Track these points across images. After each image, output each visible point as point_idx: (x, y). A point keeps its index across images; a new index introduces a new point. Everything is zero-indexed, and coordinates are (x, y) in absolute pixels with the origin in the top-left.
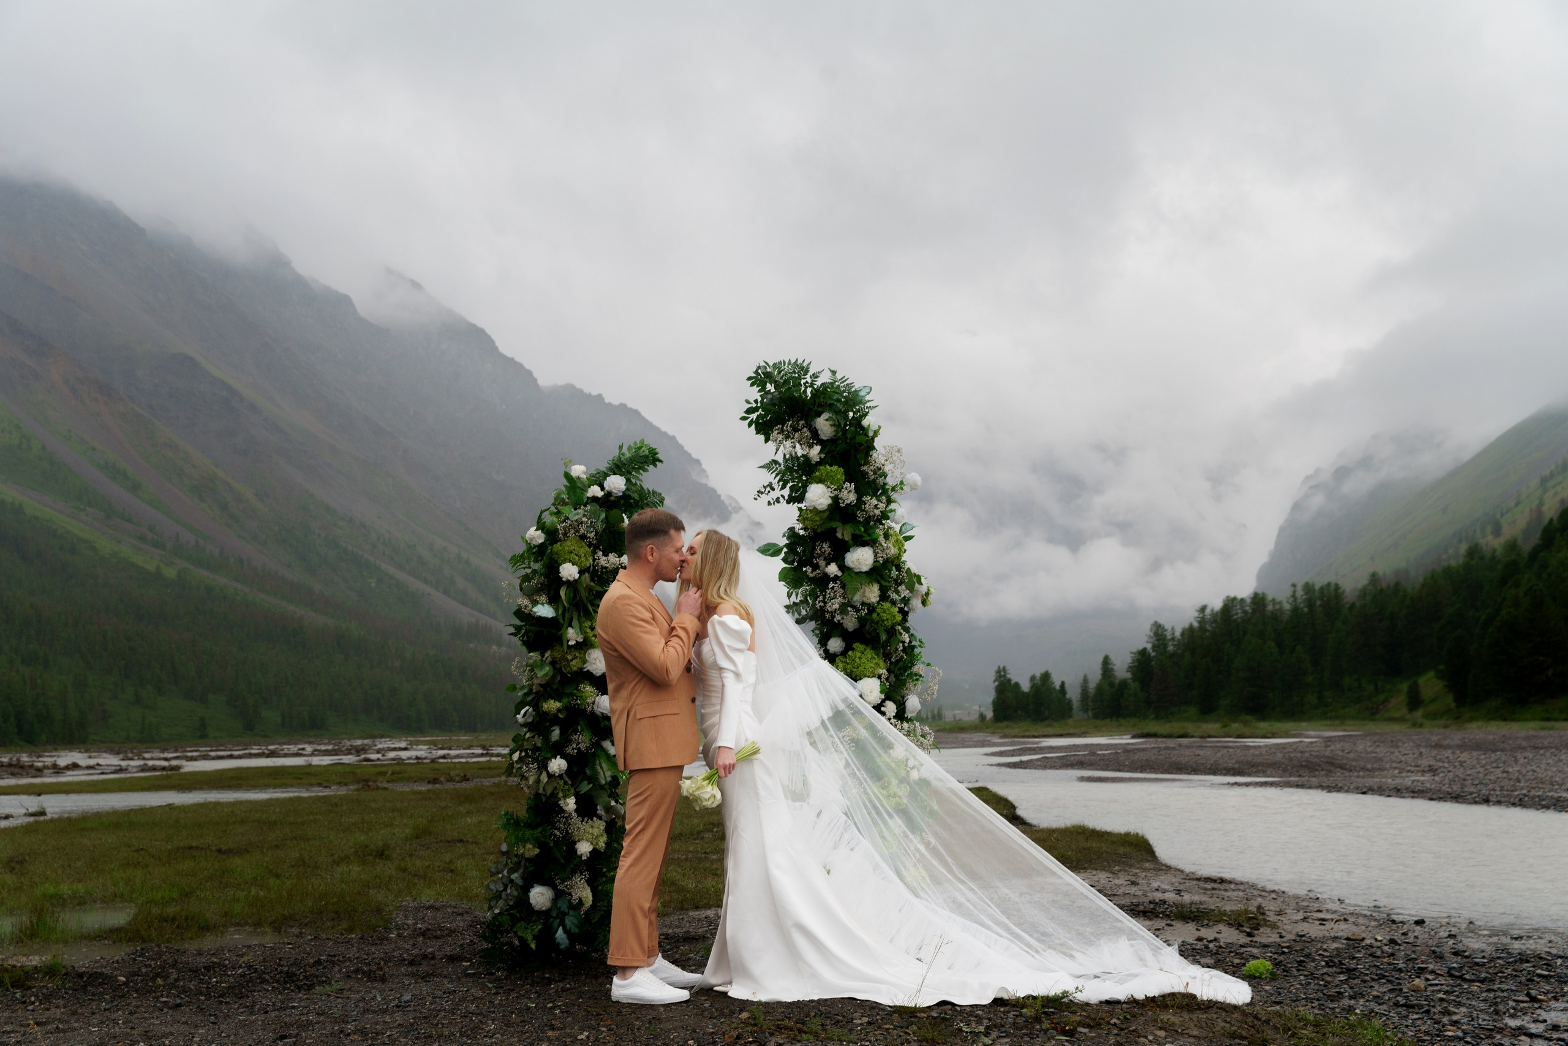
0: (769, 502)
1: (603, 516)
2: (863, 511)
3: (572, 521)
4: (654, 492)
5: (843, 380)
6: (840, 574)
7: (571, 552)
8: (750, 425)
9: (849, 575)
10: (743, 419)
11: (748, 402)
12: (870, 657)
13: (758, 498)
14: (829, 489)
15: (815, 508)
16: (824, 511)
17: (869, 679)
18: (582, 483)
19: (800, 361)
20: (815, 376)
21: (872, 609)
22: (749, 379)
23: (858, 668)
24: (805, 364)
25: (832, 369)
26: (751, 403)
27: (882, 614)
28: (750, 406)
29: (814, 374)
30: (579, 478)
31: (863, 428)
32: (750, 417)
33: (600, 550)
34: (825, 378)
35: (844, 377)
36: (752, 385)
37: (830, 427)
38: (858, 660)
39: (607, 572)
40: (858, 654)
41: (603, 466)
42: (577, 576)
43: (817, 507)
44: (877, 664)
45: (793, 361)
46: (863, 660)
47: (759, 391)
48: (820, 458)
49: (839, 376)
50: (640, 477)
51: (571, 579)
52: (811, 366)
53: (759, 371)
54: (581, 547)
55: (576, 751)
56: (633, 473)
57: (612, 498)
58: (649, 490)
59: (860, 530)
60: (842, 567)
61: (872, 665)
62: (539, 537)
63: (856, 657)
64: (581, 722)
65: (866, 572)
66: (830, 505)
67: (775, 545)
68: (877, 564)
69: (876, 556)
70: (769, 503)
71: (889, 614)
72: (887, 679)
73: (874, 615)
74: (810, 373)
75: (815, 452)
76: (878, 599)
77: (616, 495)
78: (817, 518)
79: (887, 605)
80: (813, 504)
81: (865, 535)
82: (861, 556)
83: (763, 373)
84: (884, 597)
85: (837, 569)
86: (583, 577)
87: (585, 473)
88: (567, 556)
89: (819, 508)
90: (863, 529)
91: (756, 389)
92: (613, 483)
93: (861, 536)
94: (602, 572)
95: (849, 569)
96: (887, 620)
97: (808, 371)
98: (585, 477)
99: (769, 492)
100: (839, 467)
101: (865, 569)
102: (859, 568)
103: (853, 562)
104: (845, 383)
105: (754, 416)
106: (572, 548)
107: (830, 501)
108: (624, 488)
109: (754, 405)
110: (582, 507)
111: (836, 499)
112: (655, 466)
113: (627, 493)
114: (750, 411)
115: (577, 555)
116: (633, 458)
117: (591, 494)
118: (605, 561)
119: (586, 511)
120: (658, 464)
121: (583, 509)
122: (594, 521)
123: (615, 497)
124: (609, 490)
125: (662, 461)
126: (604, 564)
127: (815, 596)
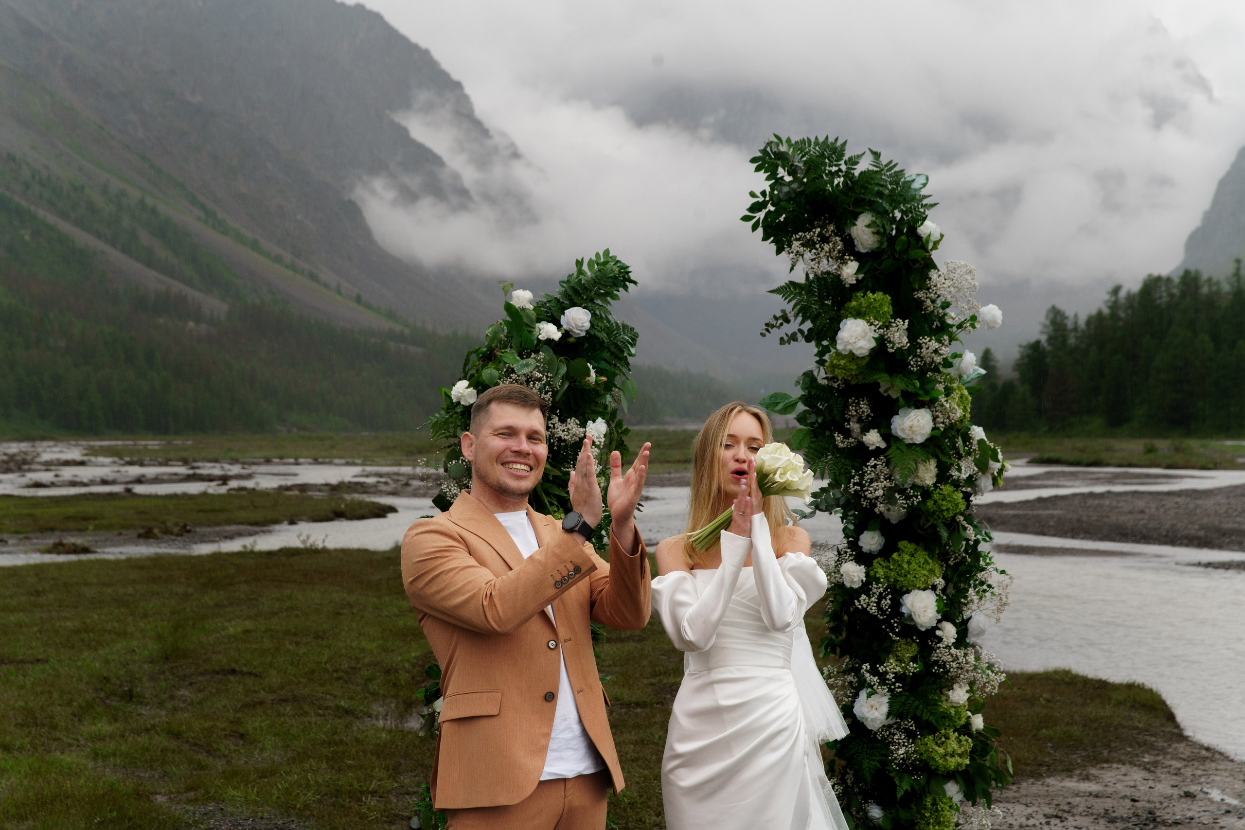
0: (782, 339)
1: (563, 370)
2: (919, 356)
3: (519, 376)
4: (625, 326)
5: (890, 166)
6: (883, 445)
8: (755, 228)
9: (898, 448)
10: (746, 219)
11: (753, 195)
12: (922, 561)
13: (767, 333)
14: (873, 327)
15: (851, 353)
16: (863, 358)
17: (921, 592)
18: (528, 316)
19: (831, 140)
20: (853, 162)
21: (926, 493)
22: (753, 160)
23: (906, 576)
24: (839, 143)
25: (874, 150)
26: (758, 197)
27: (940, 502)
28: (755, 200)
29: (850, 159)
30: (523, 309)
31: (919, 238)
32: (755, 217)
33: (556, 414)
34: (864, 165)
35: (891, 162)
36: (758, 169)
37: (871, 235)
38: (905, 566)
39: (566, 446)
40: (907, 557)
41: (556, 291)
43: (854, 351)
44: (932, 571)
45: (821, 139)
46: (914, 566)
47: (768, 179)
48: (857, 280)
49: (884, 160)
50: (609, 307)
52: (847, 147)
53: (768, 149)
56: (599, 302)
57: (572, 340)
58: (617, 324)
59: (914, 385)
60: (888, 436)
61: (925, 572)
62: (470, 395)
63: (903, 561)
65: (922, 445)
66: (873, 350)
67: (785, 396)
68: (936, 432)
69: (934, 419)
70: (782, 340)
71: (950, 501)
72: (944, 591)
73: (930, 503)
74: (846, 158)
75: (850, 271)
76: (935, 480)
77: (577, 336)
78: (854, 367)
79: (947, 489)
80: (849, 347)
81: (921, 392)
82: (915, 423)
83: (774, 153)
84: (943, 476)
85: (880, 439)
87: (531, 302)
89: (858, 353)
90: (918, 384)
91: (763, 175)
92: (573, 319)
93: (917, 394)
94: (559, 446)
95: (897, 439)
96: (948, 510)
97: (843, 155)
98: (532, 307)
99: (781, 324)
100: (885, 293)
101: (919, 440)
102: (912, 439)
103: (903, 430)
104: (893, 171)
105: (761, 215)
107: (873, 344)
108: (587, 325)
109: (761, 199)
110: (533, 355)
111: (881, 341)
112: (626, 288)
113: (592, 332)
114: (755, 208)
116: (597, 280)
117: (543, 335)
118: (563, 431)
119: (538, 361)
120: (631, 286)
121: (534, 358)
122: (549, 375)
123: (575, 338)
124: (567, 329)
125: (635, 283)
126: (562, 436)
127: (848, 475)
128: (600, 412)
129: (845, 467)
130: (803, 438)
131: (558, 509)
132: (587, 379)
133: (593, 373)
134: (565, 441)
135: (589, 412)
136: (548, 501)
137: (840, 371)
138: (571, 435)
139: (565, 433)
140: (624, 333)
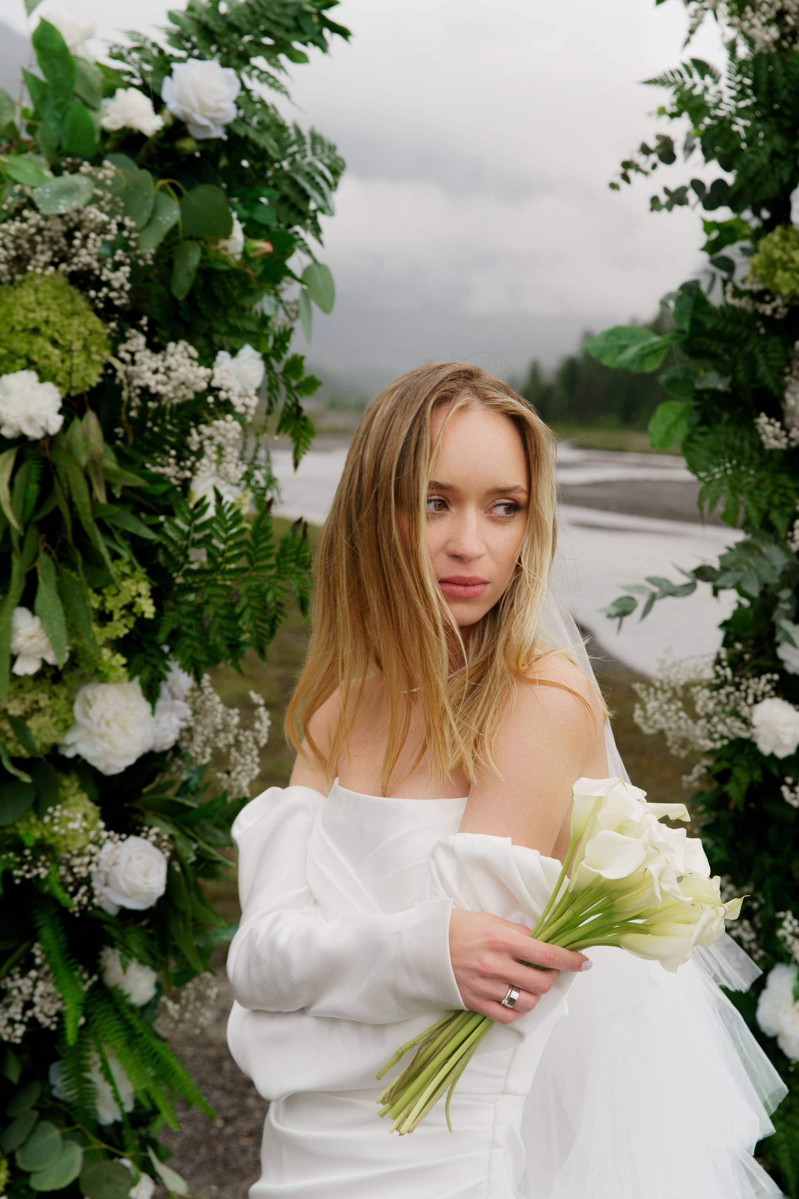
0: (655, 200)
1: (159, 206)
3: (46, 218)
4: (316, 139)
7: (36, 331)
13: (623, 184)
18: (84, 77)
33: (139, 329)
39: (160, 412)
41: (156, 29)
42: (55, 423)
50: (283, 77)
51: (34, 433)
54: (74, 313)
55: (20, 1030)
56: (260, 61)
57: (188, 144)
58: (298, 131)
64: (46, 934)
70: (655, 205)
77: (201, 135)
86: (77, 426)
87: (98, 42)
88: (20, 345)
92: (194, 88)
94: (143, 410)
98: (97, 54)
99: (655, 167)
106: (40, 315)
108: (229, 111)
110: (86, 167)
113: (241, 131)
115: (55, 343)
116: (257, 8)
117: (114, 116)
118: (156, 372)
119: (100, 184)
120: (333, 39)
121: (89, 175)
122: (128, 222)
123: (198, 141)
124: (178, 112)
125: (344, 33)
126: (152, 383)
127: (788, 510)
128: (250, 333)
129: (781, 491)
130: (675, 423)
131: (134, 569)
132: (223, 243)
133: (238, 228)
134: (157, 397)
135: (223, 329)
136: (110, 549)
137: (787, 275)
138: (175, 383)
139: (160, 377)
140: (314, 154)
